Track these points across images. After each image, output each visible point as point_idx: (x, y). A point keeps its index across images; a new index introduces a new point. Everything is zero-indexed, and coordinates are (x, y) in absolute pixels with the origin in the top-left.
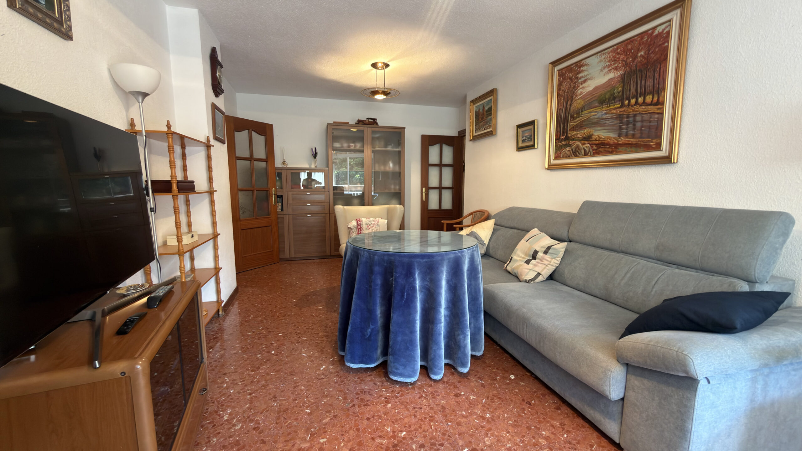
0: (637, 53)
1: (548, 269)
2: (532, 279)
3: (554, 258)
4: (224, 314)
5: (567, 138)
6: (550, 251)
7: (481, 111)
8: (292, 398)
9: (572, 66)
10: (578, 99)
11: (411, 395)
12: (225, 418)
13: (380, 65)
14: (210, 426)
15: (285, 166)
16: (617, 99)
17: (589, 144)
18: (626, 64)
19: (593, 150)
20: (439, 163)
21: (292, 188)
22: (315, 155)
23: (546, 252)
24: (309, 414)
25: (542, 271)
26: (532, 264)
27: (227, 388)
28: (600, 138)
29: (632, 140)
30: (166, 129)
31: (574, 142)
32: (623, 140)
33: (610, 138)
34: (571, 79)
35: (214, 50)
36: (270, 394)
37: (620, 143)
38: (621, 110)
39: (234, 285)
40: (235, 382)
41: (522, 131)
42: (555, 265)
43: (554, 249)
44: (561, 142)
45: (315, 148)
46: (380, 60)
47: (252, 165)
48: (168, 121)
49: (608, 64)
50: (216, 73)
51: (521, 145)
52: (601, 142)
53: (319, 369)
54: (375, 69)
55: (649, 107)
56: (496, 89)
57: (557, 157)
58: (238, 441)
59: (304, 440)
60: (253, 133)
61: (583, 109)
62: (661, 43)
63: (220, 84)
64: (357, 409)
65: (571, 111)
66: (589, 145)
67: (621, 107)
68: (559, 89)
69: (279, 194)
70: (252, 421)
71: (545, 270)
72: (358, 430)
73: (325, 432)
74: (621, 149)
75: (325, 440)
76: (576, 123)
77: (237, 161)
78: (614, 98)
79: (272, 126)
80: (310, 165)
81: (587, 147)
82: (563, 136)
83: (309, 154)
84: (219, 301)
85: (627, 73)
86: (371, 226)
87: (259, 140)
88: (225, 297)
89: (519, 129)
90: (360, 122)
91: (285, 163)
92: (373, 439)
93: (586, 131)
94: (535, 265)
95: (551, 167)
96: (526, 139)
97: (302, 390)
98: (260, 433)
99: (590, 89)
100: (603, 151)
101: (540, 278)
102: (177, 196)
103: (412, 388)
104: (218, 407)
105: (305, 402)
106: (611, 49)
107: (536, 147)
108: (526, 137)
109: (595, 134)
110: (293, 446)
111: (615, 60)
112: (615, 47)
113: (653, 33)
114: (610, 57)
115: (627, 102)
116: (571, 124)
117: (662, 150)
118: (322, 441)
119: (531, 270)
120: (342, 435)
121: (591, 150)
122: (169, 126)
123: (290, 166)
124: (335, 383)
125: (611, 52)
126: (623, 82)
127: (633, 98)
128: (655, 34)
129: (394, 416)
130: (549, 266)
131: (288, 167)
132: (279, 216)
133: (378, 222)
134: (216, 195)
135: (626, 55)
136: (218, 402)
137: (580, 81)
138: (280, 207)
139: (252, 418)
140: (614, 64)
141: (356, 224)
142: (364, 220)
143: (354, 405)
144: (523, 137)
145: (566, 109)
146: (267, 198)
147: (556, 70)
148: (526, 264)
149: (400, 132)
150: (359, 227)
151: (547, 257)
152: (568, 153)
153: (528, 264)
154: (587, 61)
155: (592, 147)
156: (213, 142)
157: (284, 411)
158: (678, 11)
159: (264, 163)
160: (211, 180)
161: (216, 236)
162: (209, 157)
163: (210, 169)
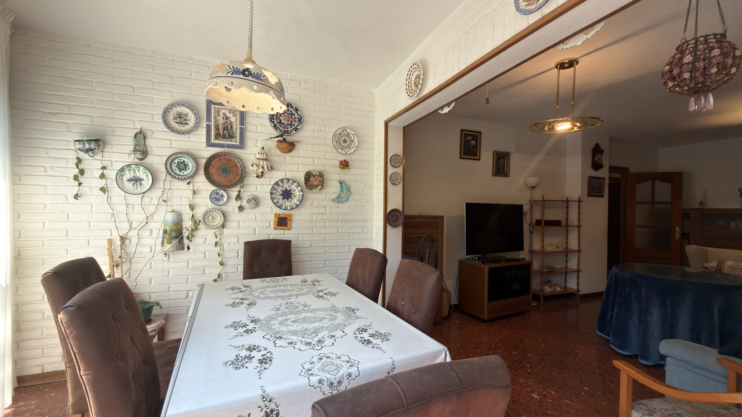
15: (702, 207)
21: (702, 228)
35: (597, 145)
47: (653, 207)
48: (543, 196)
50: (595, 158)
60: (656, 180)
63: (598, 163)
69: (685, 232)
77: (636, 205)
79: (682, 173)
83: (738, 194)
84: (578, 291)
86: (739, 270)
87: (664, 188)
88: (585, 291)
91: (702, 203)
102: (544, 227)
131: (705, 207)
138: (686, 244)
141: (716, 265)
142: (728, 262)
150: (720, 268)
156: (584, 198)
159: (670, 205)
160: (579, 220)
161: (579, 251)
162: (579, 208)
163: (579, 214)
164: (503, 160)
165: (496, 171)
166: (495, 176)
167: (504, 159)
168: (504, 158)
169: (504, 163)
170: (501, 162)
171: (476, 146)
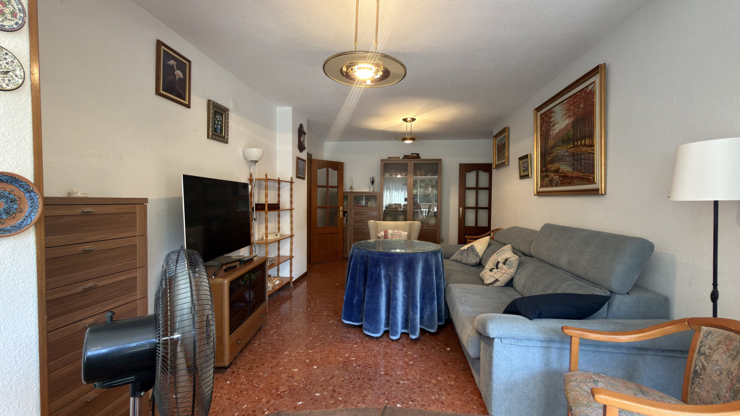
0: (580, 105)
1: (504, 277)
2: (491, 283)
3: (510, 268)
4: (293, 286)
5: (546, 170)
6: (507, 263)
7: (500, 144)
8: (307, 331)
9: (547, 113)
10: (551, 139)
11: (371, 344)
12: (271, 333)
13: (409, 119)
14: (263, 334)
15: (352, 191)
16: (571, 141)
17: (558, 175)
18: (575, 114)
19: (560, 181)
20: (475, 187)
21: (354, 207)
22: (373, 182)
23: (504, 263)
24: (311, 340)
25: (500, 277)
26: (493, 272)
27: (278, 321)
28: (564, 171)
29: (580, 174)
30: (265, 177)
31: (550, 173)
32: (576, 174)
33: (568, 171)
34: (547, 122)
35: (301, 126)
36: (296, 328)
37: (574, 176)
38: (574, 149)
39: (305, 270)
40: (283, 319)
41: (523, 163)
42: (510, 274)
43: (510, 261)
44: (543, 174)
45: (373, 177)
46: (409, 117)
47: (327, 190)
48: (266, 173)
49: (565, 112)
50: (301, 139)
51: (522, 174)
52: (564, 174)
53: (329, 322)
54: (406, 123)
55: (588, 148)
56: (508, 127)
57: (542, 186)
58: (272, 343)
59: (302, 349)
60: (329, 169)
61: (553, 147)
62: (591, 98)
63: (303, 145)
64: (337, 343)
65: (548, 148)
66: (558, 177)
67: (573, 147)
68: (541, 130)
69: (345, 210)
70: (282, 337)
71: (502, 278)
72: (331, 352)
73: (313, 349)
74: (575, 181)
75: (312, 351)
76: (551, 158)
77: (318, 188)
78: (570, 139)
79: (343, 163)
80: (370, 189)
81: (557, 178)
82: (544, 168)
83: (369, 181)
84: (291, 278)
85: (575, 120)
86: (395, 236)
87: (333, 174)
88: (295, 276)
89: (520, 161)
90: (406, 157)
91: (352, 188)
92: (336, 357)
93: (556, 165)
94: (495, 273)
95: (539, 194)
96: (525, 169)
97: (313, 329)
98: (283, 342)
99: (557, 131)
100: (566, 182)
101: (498, 284)
102: (267, 212)
103: (375, 341)
104: (270, 328)
105: (312, 335)
106: (566, 101)
107: (530, 176)
108: (525, 168)
109: (561, 168)
110: (296, 350)
111: (569, 110)
112: (568, 99)
113: (587, 90)
114: (566, 107)
115: (576, 143)
116: (548, 159)
117: (596, 184)
118: (310, 351)
119: (491, 276)
120: (321, 352)
121: (559, 181)
122: (266, 176)
123: (355, 190)
124: (333, 330)
125: (567, 103)
126: (574, 127)
127: (579, 141)
128: (588, 91)
129: (354, 350)
130: (505, 274)
131: (353, 191)
132: (344, 226)
133: (401, 233)
134: (294, 212)
135: (574, 106)
136: (271, 326)
137: (551, 124)
138: (345, 220)
139: (283, 335)
140: (569, 112)
141: (383, 234)
142: (390, 231)
143: (336, 341)
144: (523, 168)
145: (545, 146)
146: (337, 213)
147: (539, 114)
148: (490, 272)
149: (437, 163)
150: (386, 236)
151: (505, 267)
152: (547, 182)
153: (491, 272)
154: (554, 109)
155: (560, 178)
156: (295, 180)
157: (299, 336)
158: (598, 76)
159: (336, 189)
160: (291, 202)
161: (292, 236)
162: (291, 189)
163: (291, 196)
164: (220, 117)
165: (212, 132)
166: (212, 138)
167: (222, 117)
168: (221, 115)
169: (222, 122)
170: (218, 119)
171: (183, 81)
